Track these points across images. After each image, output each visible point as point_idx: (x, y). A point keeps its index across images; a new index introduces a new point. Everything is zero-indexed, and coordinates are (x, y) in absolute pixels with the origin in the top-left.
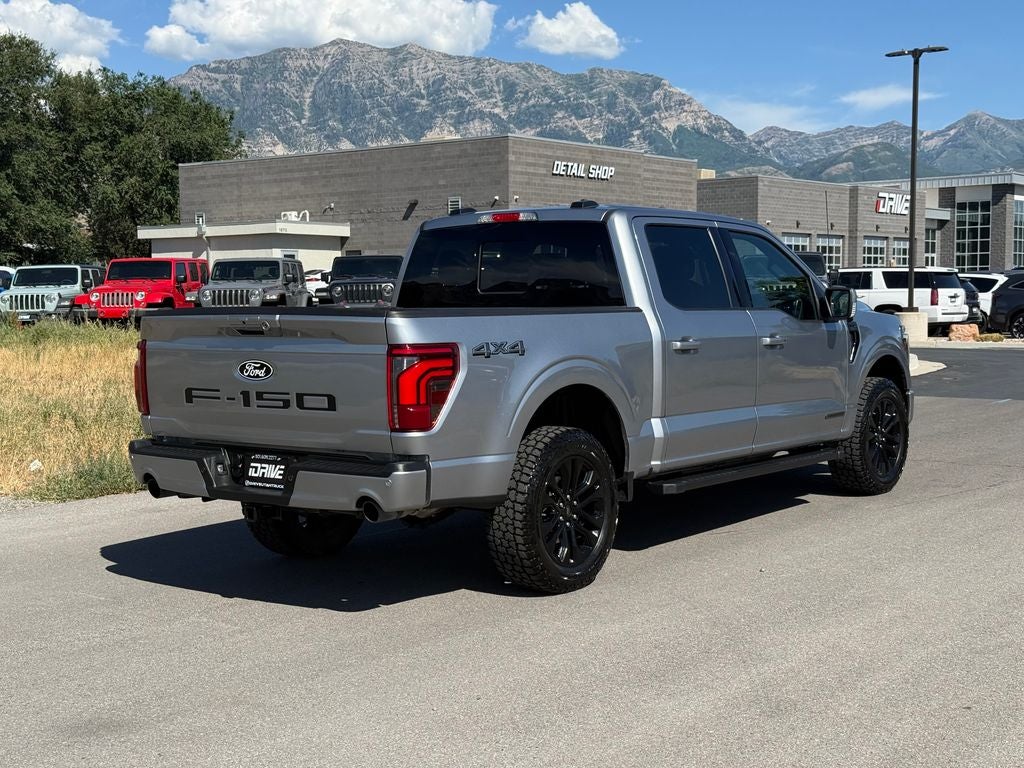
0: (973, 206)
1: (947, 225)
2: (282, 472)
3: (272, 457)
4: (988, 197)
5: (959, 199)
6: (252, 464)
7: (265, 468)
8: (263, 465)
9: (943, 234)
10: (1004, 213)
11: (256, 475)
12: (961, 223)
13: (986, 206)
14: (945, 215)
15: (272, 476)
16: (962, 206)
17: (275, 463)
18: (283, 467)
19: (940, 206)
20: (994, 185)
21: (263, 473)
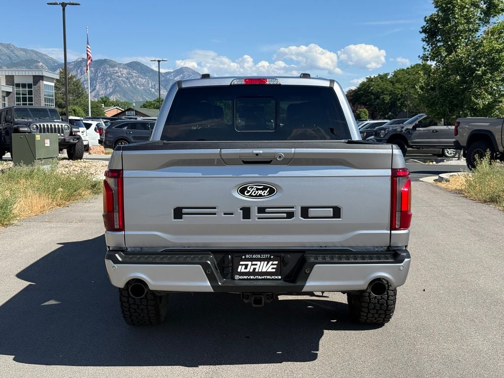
0: (24, 86)
1: (11, 95)
2: (275, 266)
3: (264, 256)
4: (31, 81)
5: (16, 81)
6: (241, 263)
7: (256, 265)
8: (254, 263)
9: (8, 99)
10: (39, 90)
11: (247, 270)
12: (18, 94)
13: (30, 86)
14: (9, 89)
15: (264, 270)
16: (18, 85)
17: (268, 260)
18: (276, 262)
19: (6, 84)
20: (33, 76)
21: (254, 269)
